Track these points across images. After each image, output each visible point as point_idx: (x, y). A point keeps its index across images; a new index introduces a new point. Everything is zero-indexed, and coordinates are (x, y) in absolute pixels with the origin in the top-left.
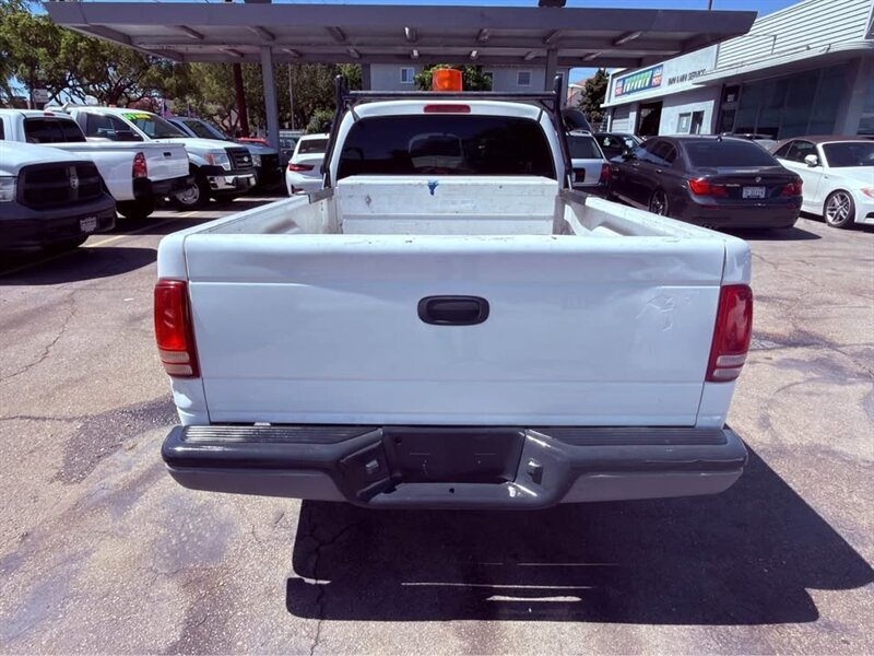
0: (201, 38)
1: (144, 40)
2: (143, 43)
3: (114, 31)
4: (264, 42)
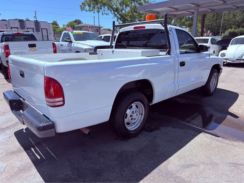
0: (177, 9)
1: (162, 12)
2: (162, 13)
3: (154, 11)
4: (196, 8)
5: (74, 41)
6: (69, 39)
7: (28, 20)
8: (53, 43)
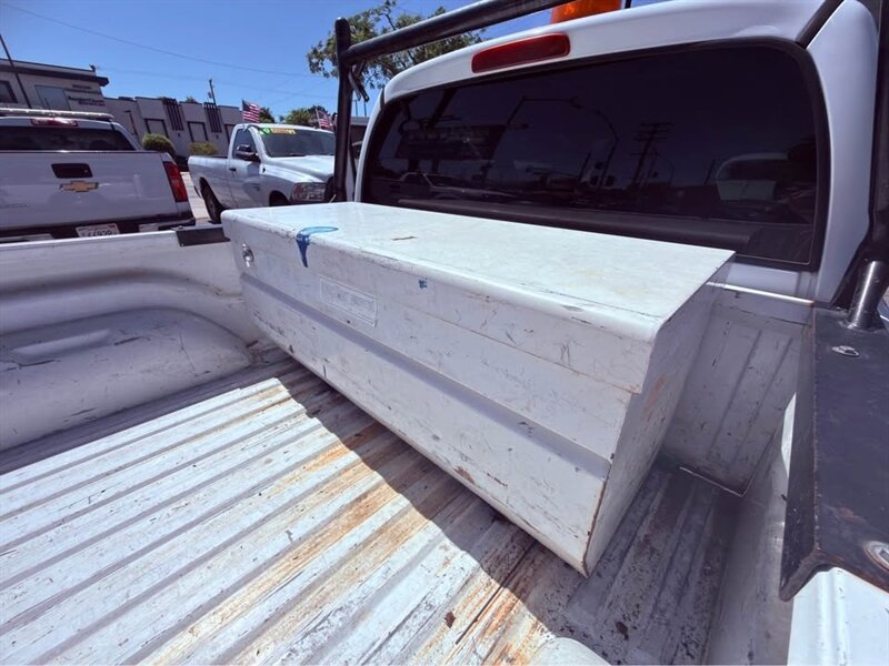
5: (266, 157)
6: (249, 150)
7: (191, 102)
8: (164, 163)
